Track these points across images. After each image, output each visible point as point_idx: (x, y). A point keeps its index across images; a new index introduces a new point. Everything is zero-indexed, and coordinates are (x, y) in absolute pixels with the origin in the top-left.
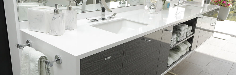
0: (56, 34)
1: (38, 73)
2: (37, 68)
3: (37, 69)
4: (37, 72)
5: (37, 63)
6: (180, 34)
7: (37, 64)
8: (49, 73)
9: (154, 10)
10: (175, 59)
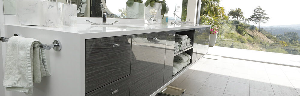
0: (52, 25)
1: (30, 62)
2: (29, 55)
3: (28, 57)
4: (28, 61)
5: (29, 48)
6: (182, 43)
7: (29, 51)
8: (44, 65)
9: (155, 22)
10: (179, 69)
